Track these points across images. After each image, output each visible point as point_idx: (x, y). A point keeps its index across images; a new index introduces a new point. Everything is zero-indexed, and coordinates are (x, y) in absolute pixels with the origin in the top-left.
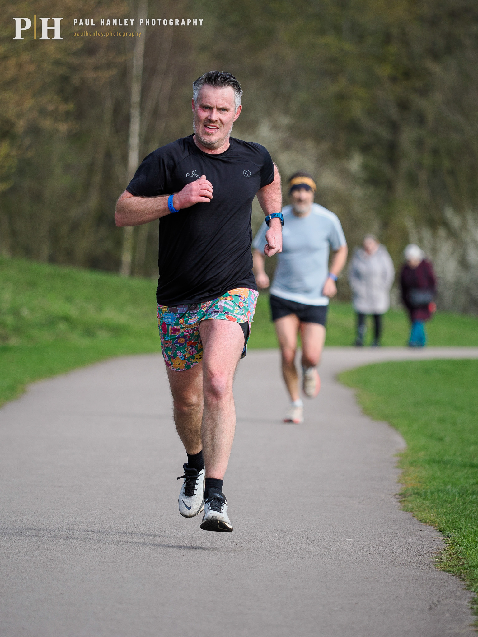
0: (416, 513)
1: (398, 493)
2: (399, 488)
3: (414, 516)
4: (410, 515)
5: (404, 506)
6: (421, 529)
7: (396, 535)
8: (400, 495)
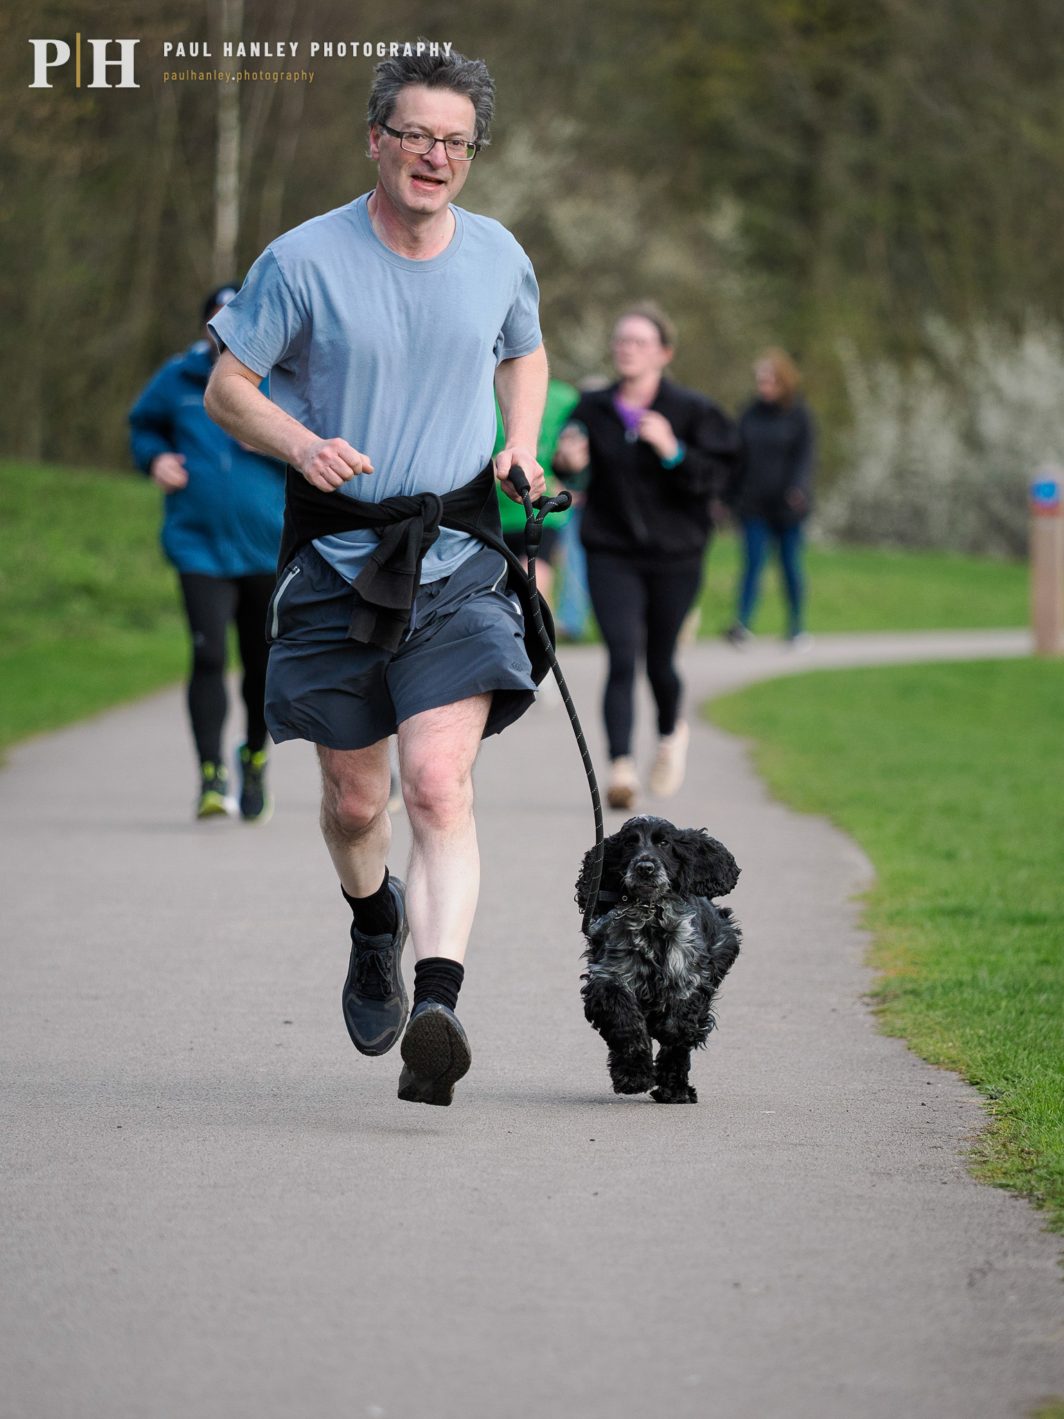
0: (915, 1041)
1: (867, 991)
2: (870, 980)
3: (909, 1049)
4: (899, 1045)
5: (884, 1024)
6: (927, 1081)
7: (873, 1097)
8: (874, 995)
